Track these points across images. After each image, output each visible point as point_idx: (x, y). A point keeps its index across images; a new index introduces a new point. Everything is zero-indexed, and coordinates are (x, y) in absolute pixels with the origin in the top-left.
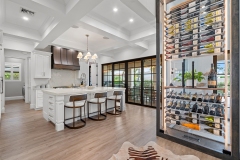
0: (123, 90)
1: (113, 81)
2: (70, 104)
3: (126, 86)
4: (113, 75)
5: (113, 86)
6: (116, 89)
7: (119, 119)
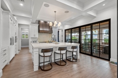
0: (78, 45)
1: (71, 39)
2: (42, 54)
3: (80, 42)
4: (71, 36)
5: (71, 42)
6: (73, 44)
7: (75, 66)
